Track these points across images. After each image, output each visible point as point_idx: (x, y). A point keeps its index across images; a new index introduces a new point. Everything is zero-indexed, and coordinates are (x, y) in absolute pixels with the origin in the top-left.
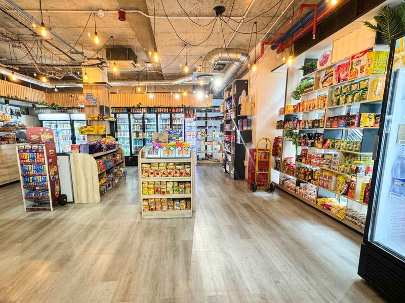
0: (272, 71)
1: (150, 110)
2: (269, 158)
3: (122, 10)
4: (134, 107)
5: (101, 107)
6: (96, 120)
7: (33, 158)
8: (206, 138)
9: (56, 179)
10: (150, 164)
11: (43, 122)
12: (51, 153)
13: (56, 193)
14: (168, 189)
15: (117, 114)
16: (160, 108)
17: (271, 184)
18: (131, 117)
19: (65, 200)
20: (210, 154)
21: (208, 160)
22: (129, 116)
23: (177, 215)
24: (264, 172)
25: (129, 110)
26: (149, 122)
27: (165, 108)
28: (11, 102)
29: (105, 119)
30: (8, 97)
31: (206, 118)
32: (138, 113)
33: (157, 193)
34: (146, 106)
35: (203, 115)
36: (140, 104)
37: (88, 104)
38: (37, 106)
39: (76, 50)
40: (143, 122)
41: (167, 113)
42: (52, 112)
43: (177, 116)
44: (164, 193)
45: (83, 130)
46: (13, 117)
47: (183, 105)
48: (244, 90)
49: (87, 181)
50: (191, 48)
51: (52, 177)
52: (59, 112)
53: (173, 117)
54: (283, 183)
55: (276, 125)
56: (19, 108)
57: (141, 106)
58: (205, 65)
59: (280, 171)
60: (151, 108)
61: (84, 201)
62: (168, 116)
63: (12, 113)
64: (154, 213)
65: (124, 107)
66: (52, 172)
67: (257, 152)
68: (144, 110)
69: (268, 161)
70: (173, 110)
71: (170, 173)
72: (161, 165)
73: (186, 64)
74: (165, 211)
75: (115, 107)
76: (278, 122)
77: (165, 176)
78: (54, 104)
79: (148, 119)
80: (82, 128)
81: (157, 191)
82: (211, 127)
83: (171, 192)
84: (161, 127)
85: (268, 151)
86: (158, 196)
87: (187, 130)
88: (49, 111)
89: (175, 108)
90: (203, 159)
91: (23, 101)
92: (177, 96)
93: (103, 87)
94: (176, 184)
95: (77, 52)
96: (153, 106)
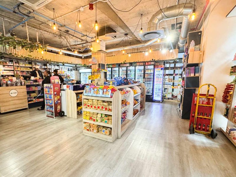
0: (226, 16)
1: (131, 64)
2: (212, 105)
3: (91, 3)
4: (122, 63)
5: (99, 64)
6: (96, 72)
7: (49, 91)
8: (173, 83)
9: (58, 103)
10: (88, 99)
11: (81, 73)
12: (56, 89)
13: (58, 110)
14: (98, 119)
15: (113, 68)
16: (138, 62)
17: (212, 131)
18: (120, 69)
19: (63, 114)
20: (175, 95)
21: (172, 99)
22: (119, 69)
23: (102, 138)
24: (205, 117)
25: (119, 65)
26: (131, 72)
27: (141, 62)
28: (65, 64)
29: (100, 71)
30: (64, 63)
31: (174, 68)
32: (124, 67)
33: (90, 119)
34: (129, 62)
35: (172, 65)
36: (125, 61)
37: (93, 63)
38: (77, 66)
39: (83, 35)
40: (127, 72)
41: (142, 66)
42: (85, 69)
43: (149, 67)
44: (94, 120)
45: (90, 78)
46: (69, 72)
47: (153, 60)
48: (193, 41)
49: (72, 105)
50: (147, 16)
51: (55, 102)
52: (87, 68)
53: (146, 68)
54: (230, 133)
55: (230, 71)
56: (72, 68)
57: (126, 62)
58: (150, 25)
59: (228, 119)
60: (132, 63)
61: (71, 117)
62: (142, 68)
63: (68, 70)
64: (89, 132)
65: (116, 64)
66: (56, 99)
67: (198, 98)
68: (128, 65)
69: (212, 107)
70: (147, 64)
71: (99, 107)
72: (94, 101)
73: (142, 29)
74: (95, 133)
75: (112, 64)
76: (232, 67)
77: (96, 109)
78: (85, 64)
79: (130, 70)
80: (90, 76)
81: (91, 118)
82: (177, 74)
83: (99, 121)
84: (138, 75)
85: (213, 97)
86: (91, 122)
87: (155, 77)
88: (84, 68)
89: (148, 62)
90: (169, 99)
91: (70, 64)
92: (147, 54)
93: (101, 53)
94: (103, 116)
95: (84, 36)
96: (133, 62)
